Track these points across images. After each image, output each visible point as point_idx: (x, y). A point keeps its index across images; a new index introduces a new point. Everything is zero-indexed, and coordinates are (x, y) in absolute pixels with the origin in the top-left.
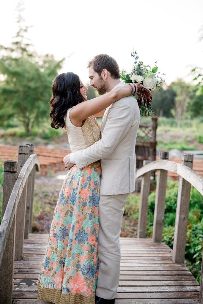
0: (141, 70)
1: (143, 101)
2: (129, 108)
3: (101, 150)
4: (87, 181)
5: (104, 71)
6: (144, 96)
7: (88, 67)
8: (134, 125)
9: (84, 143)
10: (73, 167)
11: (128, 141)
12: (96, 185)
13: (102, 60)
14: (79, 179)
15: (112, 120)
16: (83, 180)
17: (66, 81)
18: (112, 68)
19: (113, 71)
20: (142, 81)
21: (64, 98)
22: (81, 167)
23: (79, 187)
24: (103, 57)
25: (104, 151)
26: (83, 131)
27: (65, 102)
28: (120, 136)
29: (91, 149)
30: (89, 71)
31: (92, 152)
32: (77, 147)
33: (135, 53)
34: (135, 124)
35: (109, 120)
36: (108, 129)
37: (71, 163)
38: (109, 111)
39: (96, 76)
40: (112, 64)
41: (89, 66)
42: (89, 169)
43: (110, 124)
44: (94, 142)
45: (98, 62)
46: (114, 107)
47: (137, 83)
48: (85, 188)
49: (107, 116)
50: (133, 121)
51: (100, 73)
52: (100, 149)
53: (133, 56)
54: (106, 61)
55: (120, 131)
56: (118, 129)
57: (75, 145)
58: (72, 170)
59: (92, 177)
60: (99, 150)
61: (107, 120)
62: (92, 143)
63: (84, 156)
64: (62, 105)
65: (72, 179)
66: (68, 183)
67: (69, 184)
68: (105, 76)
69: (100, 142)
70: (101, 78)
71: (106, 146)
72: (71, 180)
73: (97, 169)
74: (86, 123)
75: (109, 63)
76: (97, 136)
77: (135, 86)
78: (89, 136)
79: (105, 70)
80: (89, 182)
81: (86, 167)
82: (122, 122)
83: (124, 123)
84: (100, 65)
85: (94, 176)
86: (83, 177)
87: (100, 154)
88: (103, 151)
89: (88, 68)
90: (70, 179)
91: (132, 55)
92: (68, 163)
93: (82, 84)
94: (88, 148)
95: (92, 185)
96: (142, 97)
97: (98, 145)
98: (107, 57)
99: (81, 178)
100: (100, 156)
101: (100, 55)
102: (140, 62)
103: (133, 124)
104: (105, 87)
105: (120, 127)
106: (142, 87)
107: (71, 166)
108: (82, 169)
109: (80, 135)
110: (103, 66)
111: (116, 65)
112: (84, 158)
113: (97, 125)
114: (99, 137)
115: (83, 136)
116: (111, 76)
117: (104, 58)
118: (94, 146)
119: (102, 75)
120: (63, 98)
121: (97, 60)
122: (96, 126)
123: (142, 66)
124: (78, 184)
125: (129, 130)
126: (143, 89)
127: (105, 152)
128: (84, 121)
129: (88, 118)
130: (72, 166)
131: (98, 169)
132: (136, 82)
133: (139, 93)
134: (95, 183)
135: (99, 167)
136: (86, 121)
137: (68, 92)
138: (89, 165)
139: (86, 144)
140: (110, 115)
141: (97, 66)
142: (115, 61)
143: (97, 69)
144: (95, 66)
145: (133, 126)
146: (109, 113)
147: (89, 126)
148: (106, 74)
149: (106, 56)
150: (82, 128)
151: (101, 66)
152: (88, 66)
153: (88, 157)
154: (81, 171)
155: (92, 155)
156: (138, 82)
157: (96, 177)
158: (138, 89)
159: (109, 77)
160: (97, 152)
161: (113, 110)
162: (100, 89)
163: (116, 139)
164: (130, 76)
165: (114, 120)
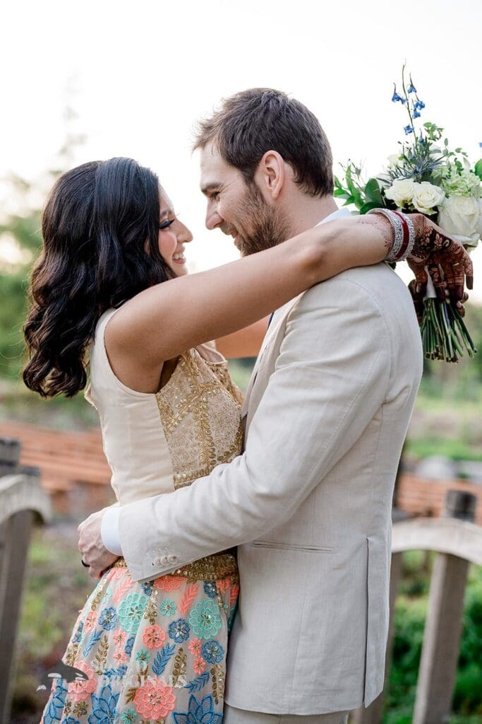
0: (431, 160)
1: (431, 294)
2: (374, 316)
3: (237, 506)
4: (172, 642)
5: (267, 162)
6: (436, 275)
7: (195, 148)
8: (396, 398)
9: (167, 464)
10: (113, 570)
11: (367, 466)
12: (209, 658)
13: (259, 111)
14: (135, 628)
15: (297, 368)
16: (152, 638)
17: (99, 192)
18: (302, 145)
19: (307, 158)
20: (435, 208)
21: (83, 267)
22: (148, 574)
23: (134, 664)
24: (264, 101)
25: (254, 510)
26: (166, 411)
27: (87, 280)
28: (327, 446)
29: (192, 495)
30: (202, 165)
31: (197, 510)
32: (134, 482)
33: (408, 88)
34: (401, 392)
35: (283, 368)
36: (277, 409)
37: (106, 552)
38: (284, 327)
39: (234, 182)
40: (304, 131)
41: (202, 143)
42: (183, 585)
43: (289, 385)
44: (213, 464)
45: (243, 123)
46: (307, 311)
47: (416, 211)
48: (158, 673)
49: (276, 352)
50: (391, 376)
51: (248, 170)
52: (235, 499)
53: (399, 99)
54: (278, 118)
55: (331, 423)
56: (319, 413)
57: (126, 473)
58: (108, 583)
59: (193, 621)
60: (229, 503)
61: (271, 369)
62: (204, 467)
63: (163, 526)
64: (73, 293)
65: (105, 624)
66: (86, 641)
67: (89, 643)
68: (273, 182)
69: (236, 467)
70: (255, 194)
71: (263, 489)
72: (100, 628)
73: (219, 584)
74: (178, 374)
75: (290, 126)
76: (224, 436)
77: (405, 225)
78: (188, 435)
79: (273, 156)
80: (179, 646)
81: (170, 575)
82: (340, 378)
83: (351, 386)
84: (251, 136)
85: (204, 619)
86: (152, 620)
87: (231, 523)
88: (247, 513)
89: (199, 151)
90: (96, 626)
91: (396, 98)
92: (94, 548)
93: (170, 213)
94: (183, 493)
95: (193, 657)
96: (429, 278)
97: (227, 480)
98: (280, 99)
99: (144, 624)
100: (233, 532)
101: (249, 92)
102: (431, 128)
103: (393, 393)
104: (271, 231)
105: (332, 401)
106: (434, 232)
107: (107, 565)
108: (152, 583)
109: (148, 428)
110: (262, 140)
111: (319, 136)
112: (160, 533)
113: (230, 388)
114: (233, 438)
115: (163, 435)
116: (300, 182)
117: (267, 103)
118: (210, 486)
119: (261, 178)
120: (79, 263)
121: (235, 115)
122: (225, 393)
123: (435, 145)
124: (129, 653)
125: (374, 419)
126: (438, 242)
127: (254, 517)
128: (169, 368)
129: (188, 355)
130: (111, 562)
131: (224, 587)
132: (408, 208)
133: (418, 260)
134: (207, 651)
135: (227, 575)
136: (178, 368)
137: (103, 240)
138: (183, 569)
139: (177, 470)
140: (286, 347)
141: (238, 138)
142: (311, 119)
143: (239, 153)
144: (229, 138)
145: (391, 401)
146: (285, 336)
147: (189, 390)
148: (278, 173)
149: (274, 96)
150: (158, 400)
151: (254, 137)
152: (195, 140)
153: (177, 531)
154: (145, 590)
155: (196, 526)
156: (419, 209)
157: (213, 624)
158: (418, 240)
159: (292, 187)
160: (222, 516)
161: (304, 322)
162: (249, 238)
163: (310, 460)
164: (381, 184)
165: (305, 369)
